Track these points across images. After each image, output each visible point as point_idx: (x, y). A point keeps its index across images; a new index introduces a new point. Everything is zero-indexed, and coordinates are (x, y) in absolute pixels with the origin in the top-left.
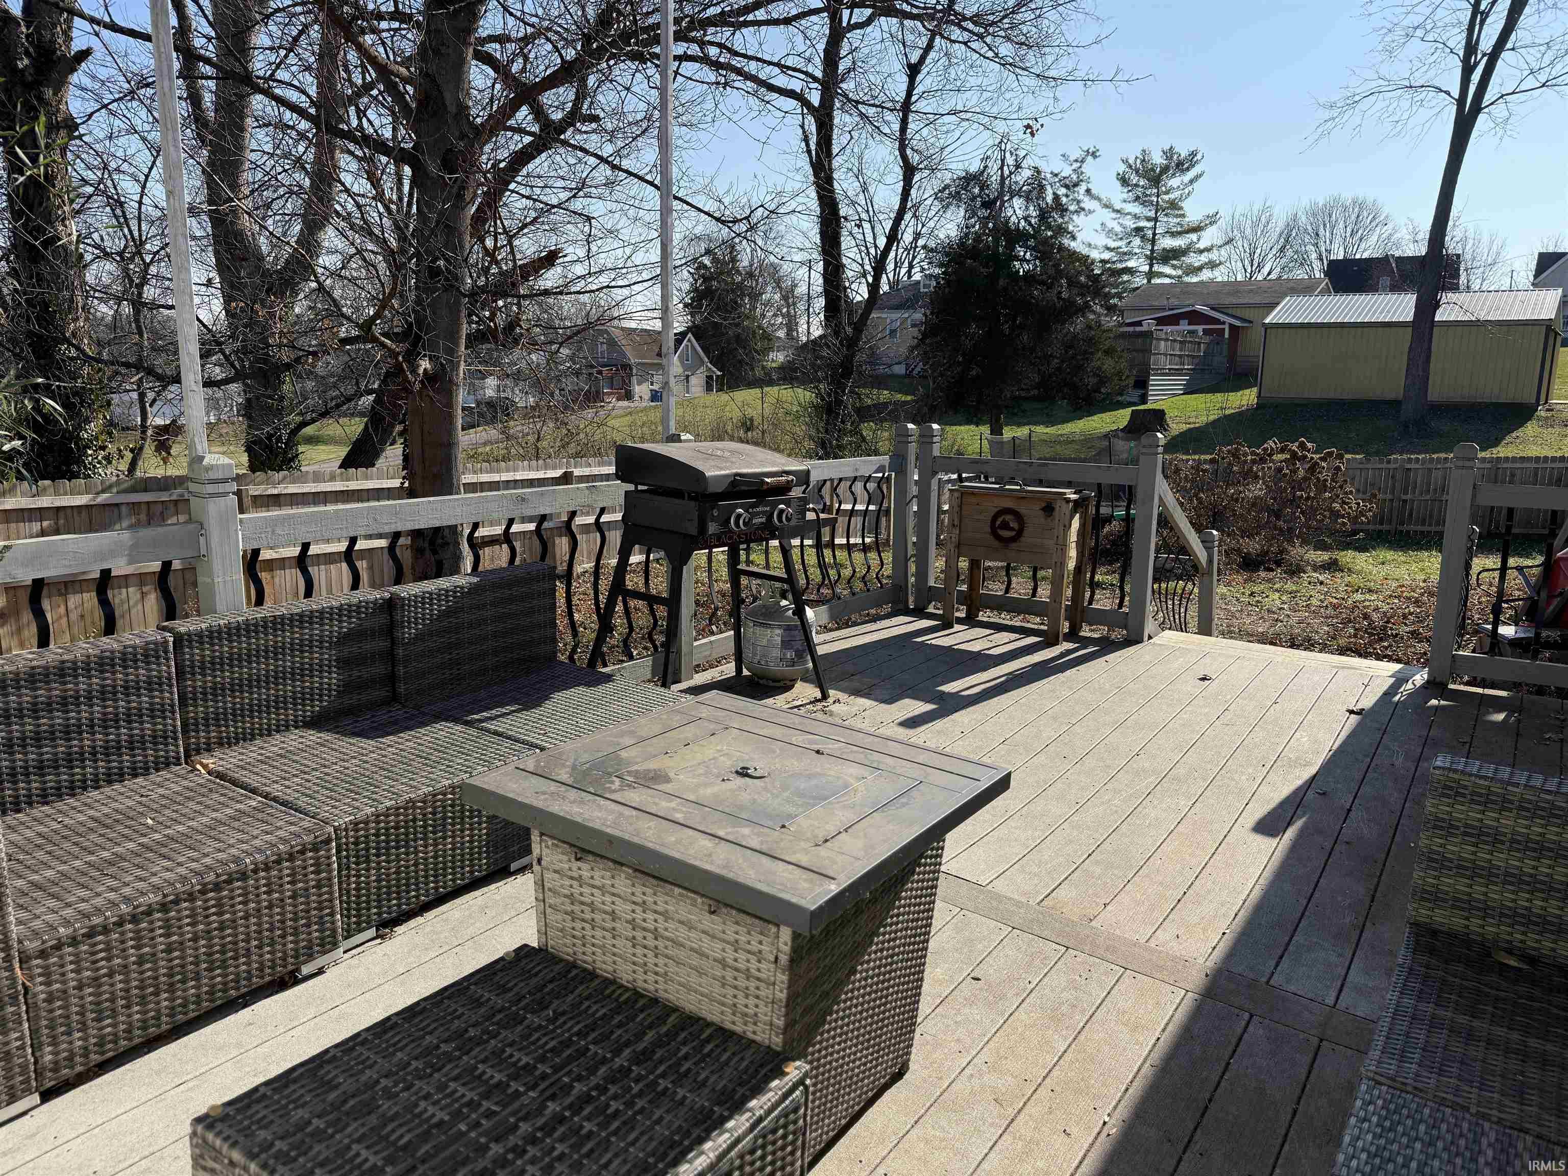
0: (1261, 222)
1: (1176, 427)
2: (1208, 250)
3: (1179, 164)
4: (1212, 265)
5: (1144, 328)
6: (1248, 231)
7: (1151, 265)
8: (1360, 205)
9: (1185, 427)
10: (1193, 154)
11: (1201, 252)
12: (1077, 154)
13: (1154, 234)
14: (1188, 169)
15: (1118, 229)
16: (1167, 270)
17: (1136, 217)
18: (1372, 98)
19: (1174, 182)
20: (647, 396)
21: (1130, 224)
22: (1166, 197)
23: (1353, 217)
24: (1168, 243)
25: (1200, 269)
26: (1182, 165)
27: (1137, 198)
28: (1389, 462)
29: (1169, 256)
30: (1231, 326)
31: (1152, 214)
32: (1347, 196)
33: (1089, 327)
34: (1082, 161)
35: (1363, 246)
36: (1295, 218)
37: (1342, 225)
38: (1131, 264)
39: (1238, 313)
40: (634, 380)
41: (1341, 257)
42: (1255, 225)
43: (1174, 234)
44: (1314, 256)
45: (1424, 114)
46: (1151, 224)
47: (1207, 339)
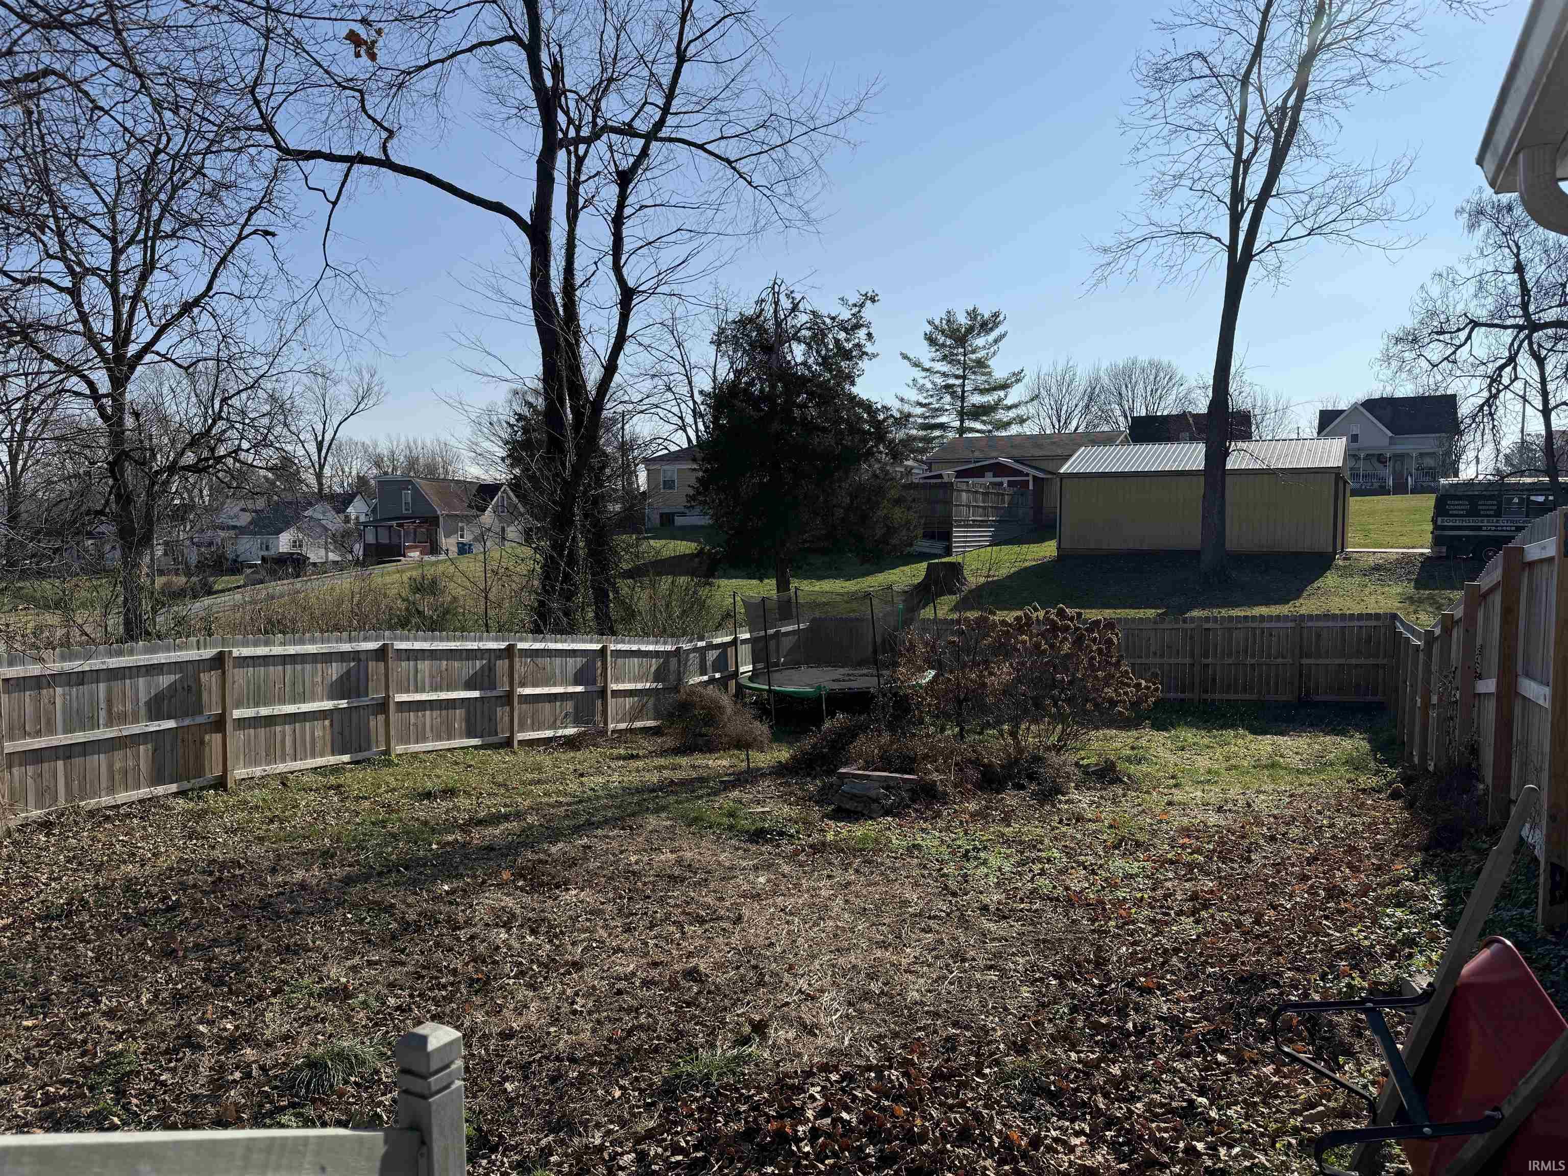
0: (1065, 382)
1: (973, 580)
2: (1015, 406)
3: (984, 325)
4: (1022, 421)
5: (946, 480)
6: (1054, 390)
7: (962, 422)
8: (1157, 367)
9: (982, 580)
10: (996, 315)
11: (1009, 408)
12: (854, 298)
13: (963, 392)
14: (992, 329)
15: (929, 386)
16: (978, 426)
17: (944, 375)
18: (1145, 245)
19: (980, 342)
20: (454, 549)
21: (939, 381)
22: (973, 356)
23: (1152, 378)
24: (977, 399)
25: (1009, 424)
26: (986, 326)
27: (944, 358)
28: (1185, 621)
29: (979, 412)
30: (1034, 477)
31: (960, 372)
32: (1143, 358)
33: (875, 476)
34: (862, 306)
35: (1162, 405)
36: (1098, 379)
37: (1141, 385)
38: (943, 419)
39: (1043, 465)
40: (441, 532)
41: (1143, 413)
42: (1059, 386)
43: (982, 392)
44: (1118, 412)
45: (1197, 260)
46: (958, 382)
47: (1011, 491)
